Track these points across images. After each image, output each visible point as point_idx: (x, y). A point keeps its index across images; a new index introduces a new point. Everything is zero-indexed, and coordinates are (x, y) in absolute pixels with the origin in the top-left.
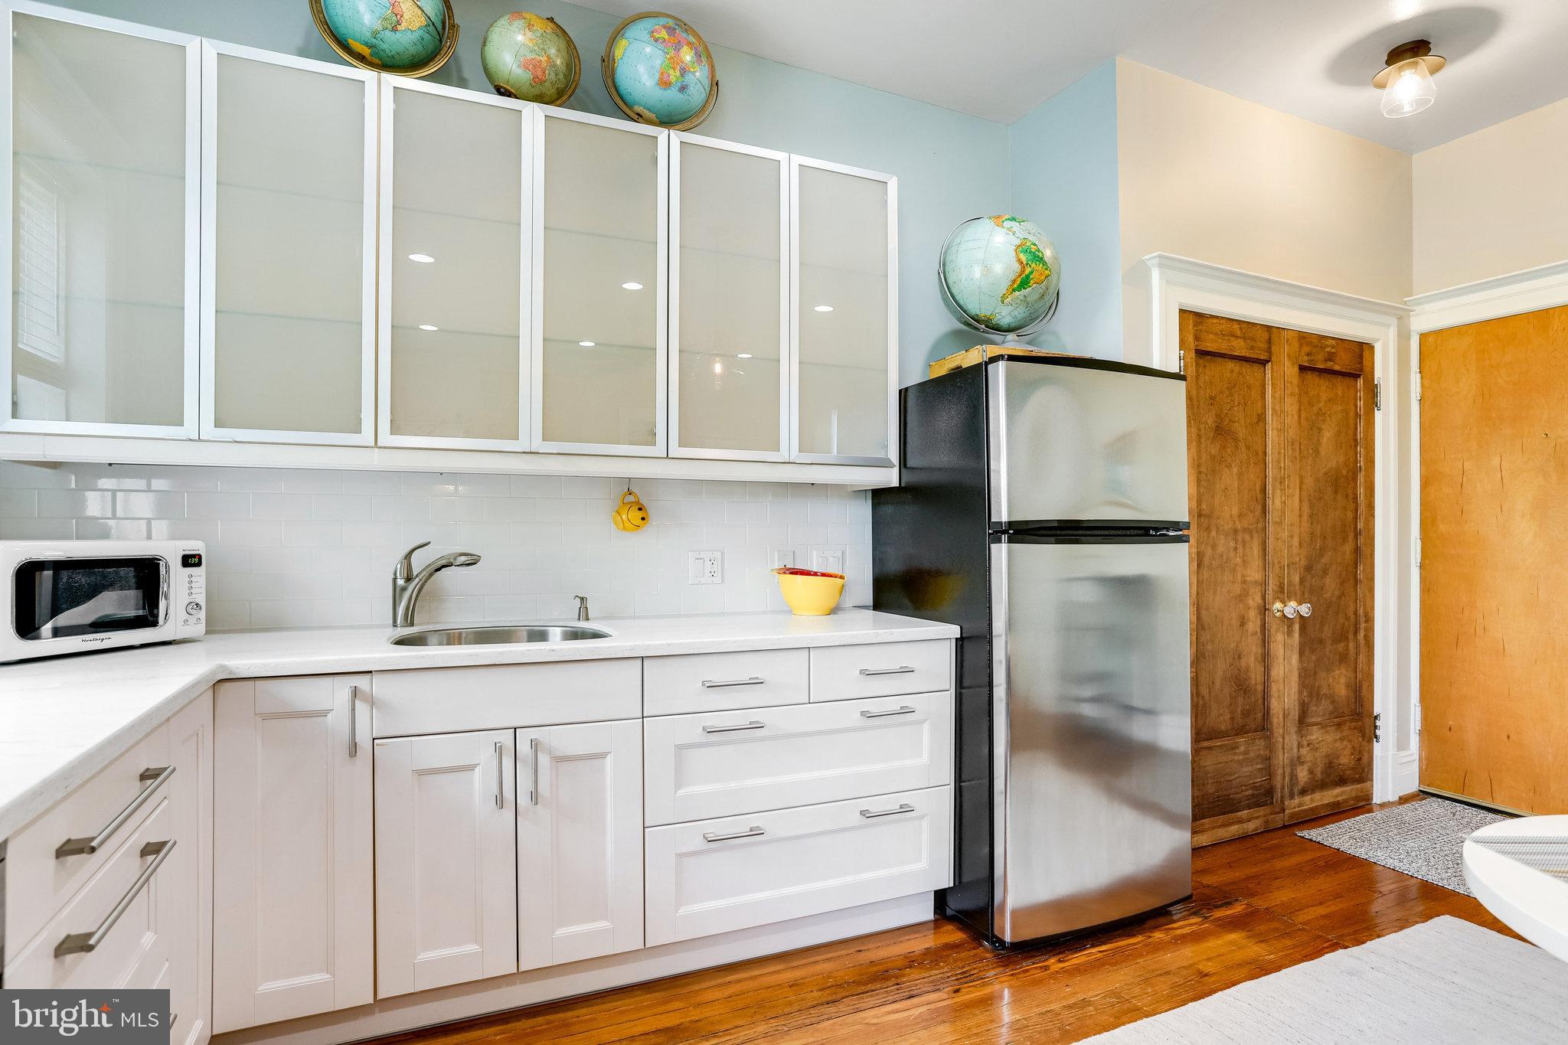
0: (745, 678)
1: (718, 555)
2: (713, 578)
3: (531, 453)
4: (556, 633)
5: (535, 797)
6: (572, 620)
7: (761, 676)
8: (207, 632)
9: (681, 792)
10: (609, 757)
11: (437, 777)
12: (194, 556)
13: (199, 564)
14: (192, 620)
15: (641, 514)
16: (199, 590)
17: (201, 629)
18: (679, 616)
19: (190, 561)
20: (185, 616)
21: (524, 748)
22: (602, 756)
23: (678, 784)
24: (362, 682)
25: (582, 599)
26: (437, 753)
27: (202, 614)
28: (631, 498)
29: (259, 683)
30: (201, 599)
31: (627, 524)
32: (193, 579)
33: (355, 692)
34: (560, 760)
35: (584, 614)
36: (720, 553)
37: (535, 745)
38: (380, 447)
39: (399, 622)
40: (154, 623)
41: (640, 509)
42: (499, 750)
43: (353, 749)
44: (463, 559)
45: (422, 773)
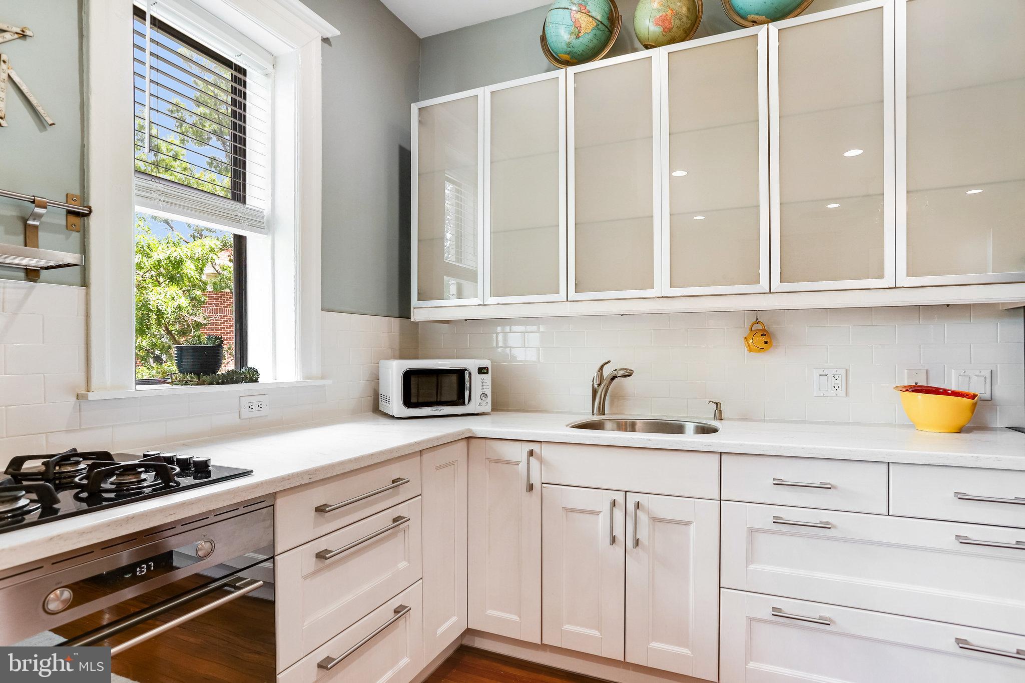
0: (816, 481)
1: (843, 372)
2: (836, 392)
3: (663, 297)
4: (690, 427)
5: (637, 543)
6: (709, 419)
7: (833, 482)
8: (492, 410)
9: (752, 567)
10: (692, 525)
11: (575, 514)
12: (485, 368)
13: (487, 373)
14: (484, 403)
15: (764, 339)
16: (487, 387)
17: (488, 408)
18: (804, 422)
19: (482, 371)
20: (480, 401)
21: (631, 507)
22: (688, 524)
23: (750, 560)
24: (535, 447)
25: (717, 403)
26: (578, 499)
27: (489, 399)
28: (760, 327)
29: (487, 441)
30: (489, 392)
31: (752, 347)
32: (484, 381)
33: (531, 453)
34: (655, 520)
35: (718, 415)
36: (844, 371)
37: (638, 505)
38: (570, 301)
39: (595, 412)
40: (463, 404)
41: (764, 335)
42: (614, 503)
43: (531, 487)
44: (622, 372)
45: (568, 510)
